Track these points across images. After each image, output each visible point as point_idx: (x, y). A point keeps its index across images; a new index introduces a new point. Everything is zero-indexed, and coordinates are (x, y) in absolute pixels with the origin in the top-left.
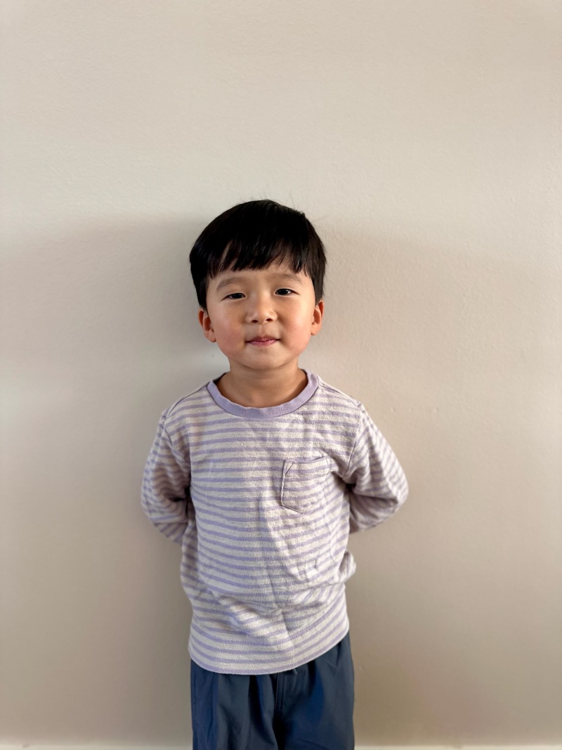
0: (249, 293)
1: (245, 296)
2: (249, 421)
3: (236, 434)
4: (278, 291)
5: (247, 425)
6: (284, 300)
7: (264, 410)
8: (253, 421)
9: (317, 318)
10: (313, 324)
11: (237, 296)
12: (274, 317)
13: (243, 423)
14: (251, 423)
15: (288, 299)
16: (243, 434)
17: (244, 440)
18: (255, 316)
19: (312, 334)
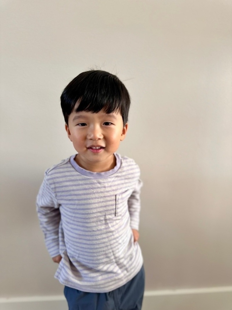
0: (89, 124)
1: (87, 125)
2: (96, 179)
3: (90, 186)
4: (104, 123)
5: (95, 181)
6: (107, 128)
7: (103, 173)
8: (98, 179)
9: (124, 132)
10: (122, 135)
11: (83, 124)
12: (102, 137)
13: (93, 180)
14: (97, 180)
15: (109, 128)
16: (94, 186)
17: (95, 189)
18: (92, 136)
19: (121, 140)
